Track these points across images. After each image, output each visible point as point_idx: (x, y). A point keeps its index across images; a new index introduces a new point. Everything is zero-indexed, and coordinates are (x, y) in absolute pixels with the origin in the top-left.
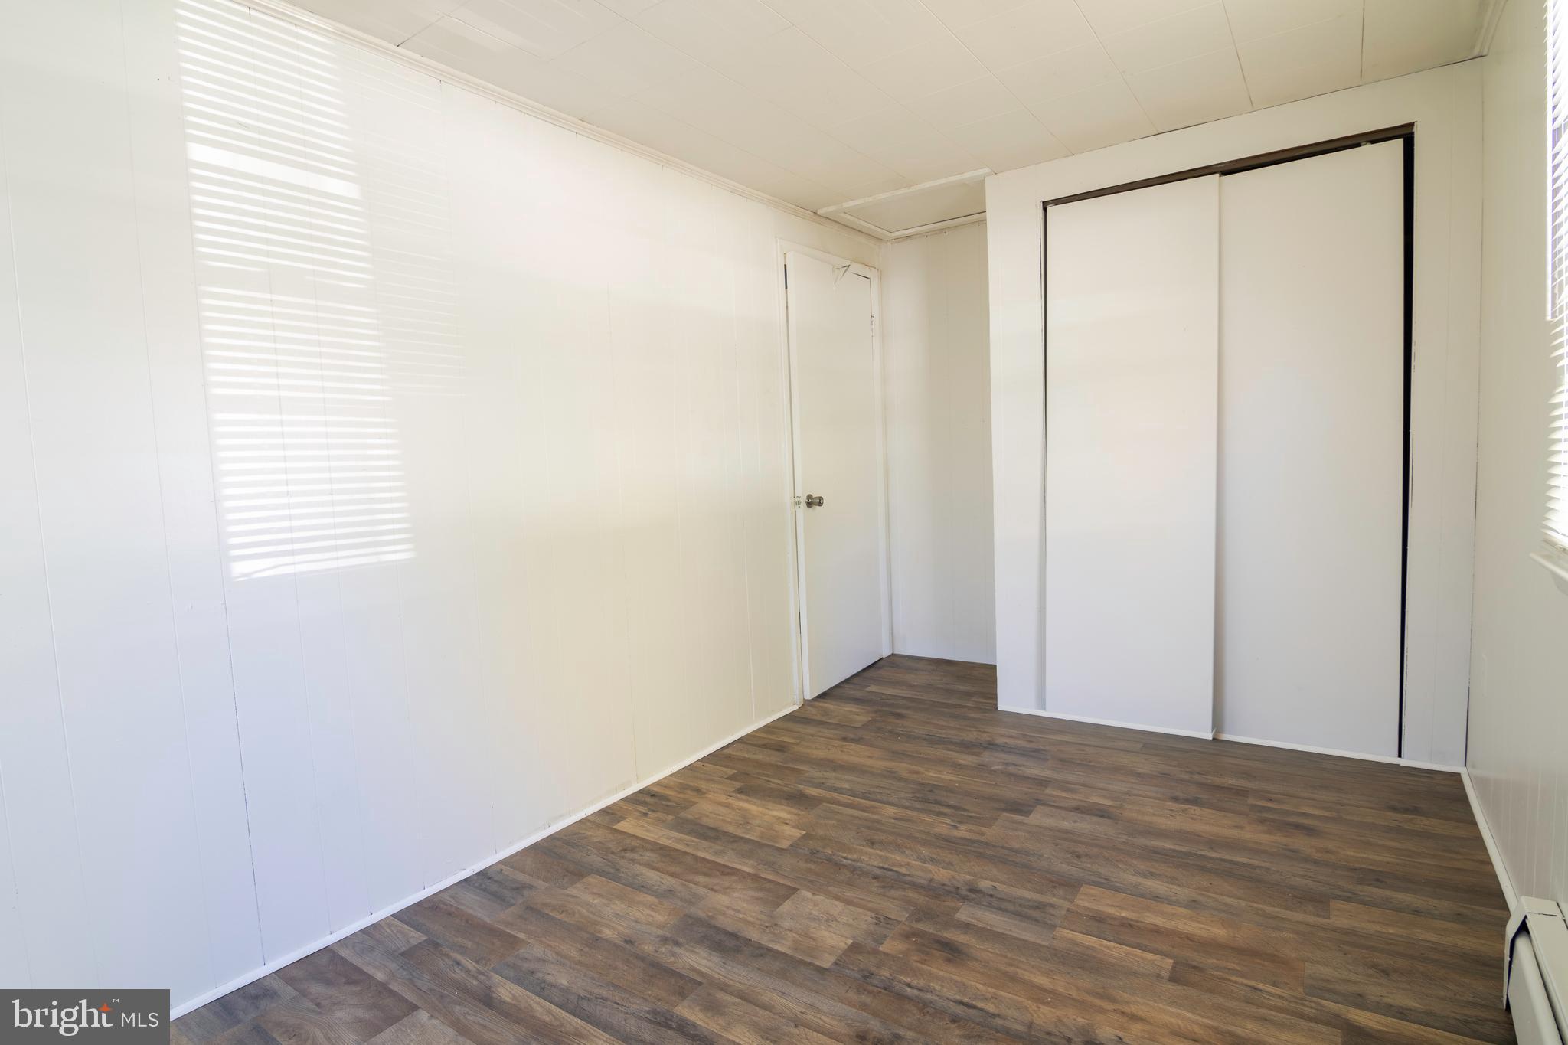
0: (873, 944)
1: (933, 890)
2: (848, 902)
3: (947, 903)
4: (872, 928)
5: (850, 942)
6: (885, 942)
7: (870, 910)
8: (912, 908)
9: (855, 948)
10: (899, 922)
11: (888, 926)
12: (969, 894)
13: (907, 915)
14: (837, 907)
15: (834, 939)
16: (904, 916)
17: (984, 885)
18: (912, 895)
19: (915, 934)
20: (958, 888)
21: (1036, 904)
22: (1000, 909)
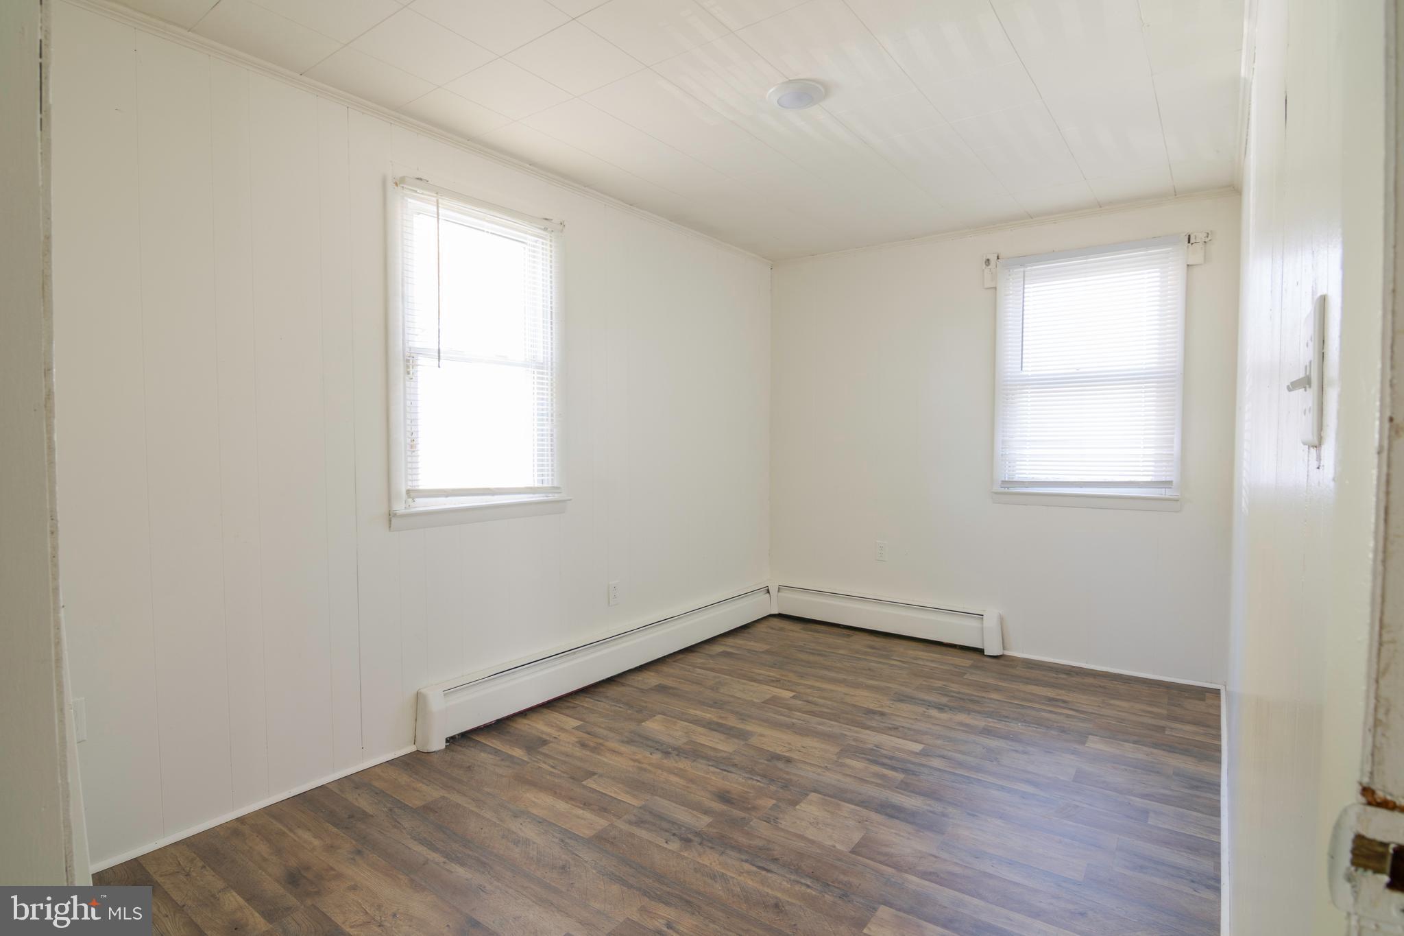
0: (780, 804)
1: (720, 843)
2: (801, 837)
3: (715, 831)
4: (781, 816)
5: (798, 807)
6: (771, 805)
7: (783, 830)
8: (746, 828)
9: (794, 803)
10: (759, 818)
11: (768, 816)
12: (693, 838)
13: (751, 823)
14: (811, 833)
15: (810, 809)
16: (755, 823)
17: (674, 845)
18: (743, 840)
19: (749, 809)
20: (700, 844)
21: (642, 825)
22: (673, 823)
